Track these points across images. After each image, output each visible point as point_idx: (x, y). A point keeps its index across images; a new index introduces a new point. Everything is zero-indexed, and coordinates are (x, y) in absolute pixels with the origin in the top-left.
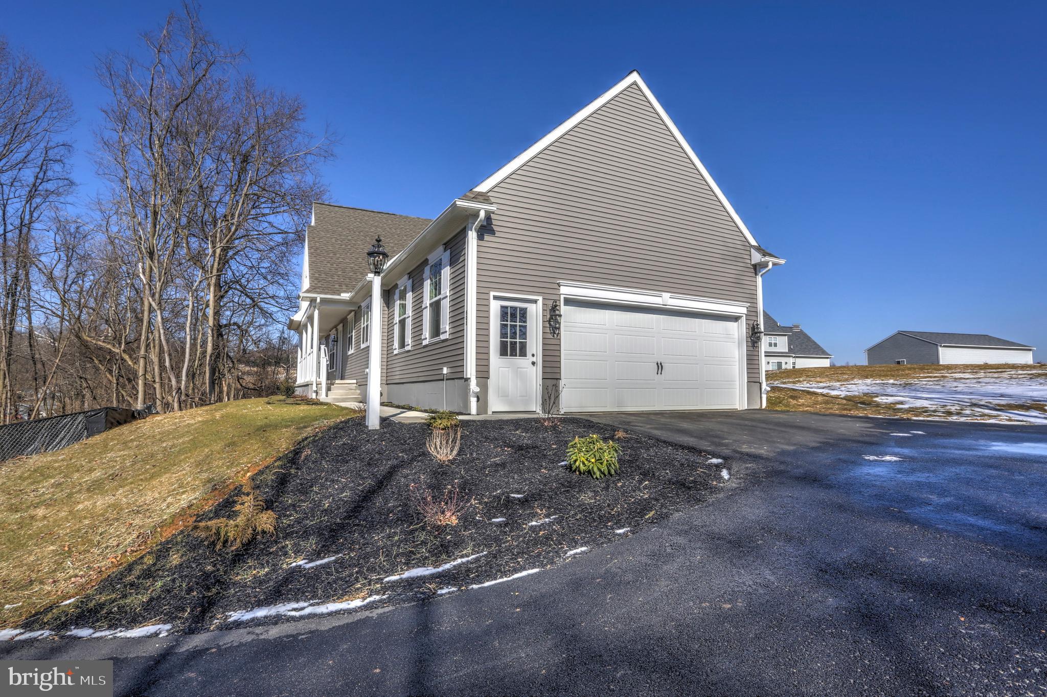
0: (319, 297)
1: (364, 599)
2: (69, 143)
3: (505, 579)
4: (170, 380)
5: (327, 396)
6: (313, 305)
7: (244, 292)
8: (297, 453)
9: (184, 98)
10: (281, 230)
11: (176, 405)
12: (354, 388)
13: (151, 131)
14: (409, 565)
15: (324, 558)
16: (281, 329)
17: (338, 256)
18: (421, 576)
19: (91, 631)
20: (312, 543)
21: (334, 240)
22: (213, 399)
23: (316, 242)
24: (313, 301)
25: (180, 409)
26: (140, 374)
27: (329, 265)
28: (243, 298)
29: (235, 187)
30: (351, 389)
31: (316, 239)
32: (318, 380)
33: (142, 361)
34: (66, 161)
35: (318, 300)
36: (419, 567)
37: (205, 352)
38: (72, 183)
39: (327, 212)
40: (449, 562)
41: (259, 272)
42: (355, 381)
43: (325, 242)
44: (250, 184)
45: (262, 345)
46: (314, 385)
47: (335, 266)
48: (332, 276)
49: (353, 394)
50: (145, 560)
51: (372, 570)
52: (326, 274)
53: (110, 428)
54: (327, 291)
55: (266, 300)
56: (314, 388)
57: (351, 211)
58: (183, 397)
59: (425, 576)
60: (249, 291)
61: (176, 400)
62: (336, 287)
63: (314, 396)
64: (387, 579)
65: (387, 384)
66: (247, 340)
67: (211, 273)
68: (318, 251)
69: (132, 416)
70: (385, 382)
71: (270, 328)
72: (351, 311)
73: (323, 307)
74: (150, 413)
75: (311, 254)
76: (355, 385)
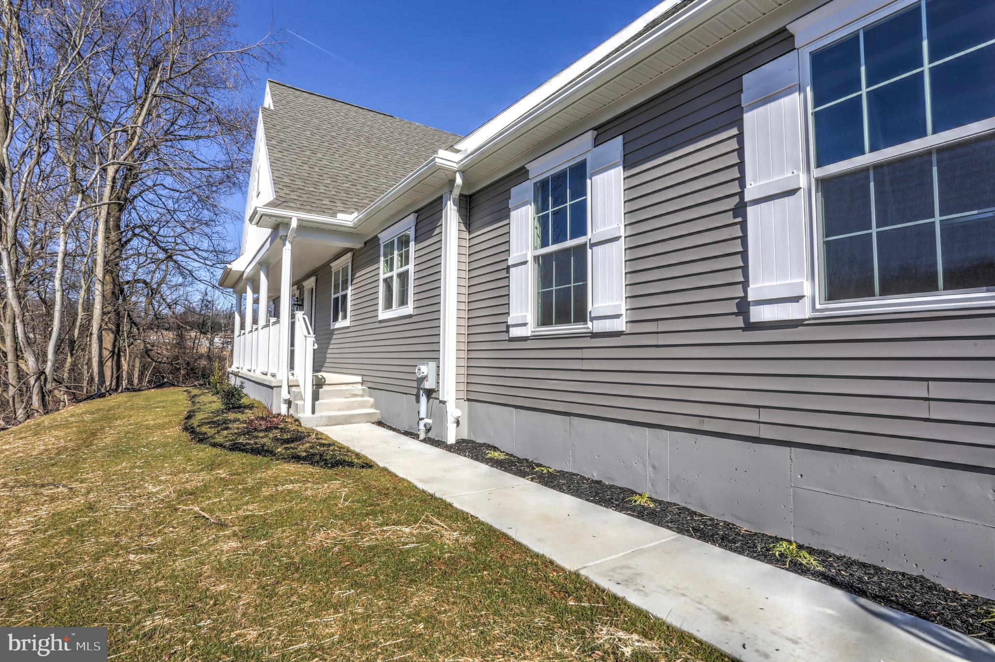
0: (295, 218)
5: (313, 412)
6: (282, 232)
7: (155, 241)
12: (360, 392)
16: (203, 291)
17: (320, 155)
21: (308, 133)
23: (280, 131)
24: (279, 227)
27: (306, 167)
28: (155, 249)
30: (355, 395)
31: (278, 128)
32: (291, 378)
35: (294, 224)
39: (291, 97)
41: (175, 216)
42: (359, 379)
43: (293, 133)
45: (179, 309)
46: (285, 389)
48: (315, 185)
49: (362, 405)
52: (304, 180)
54: (309, 208)
55: (184, 253)
56: (285, 394)
57: (330, 102)
60: (162, 239)
62: (324, 202)
63: (284, 410)
65: (468, 400)
66: (158, 302)
67: (101, 199)
68: (285, 145)
70: (463, 395)
71: (189, 289)
72: (345, 251)
73: (298, 239)
75: (271, 148)
76: (360, 386)
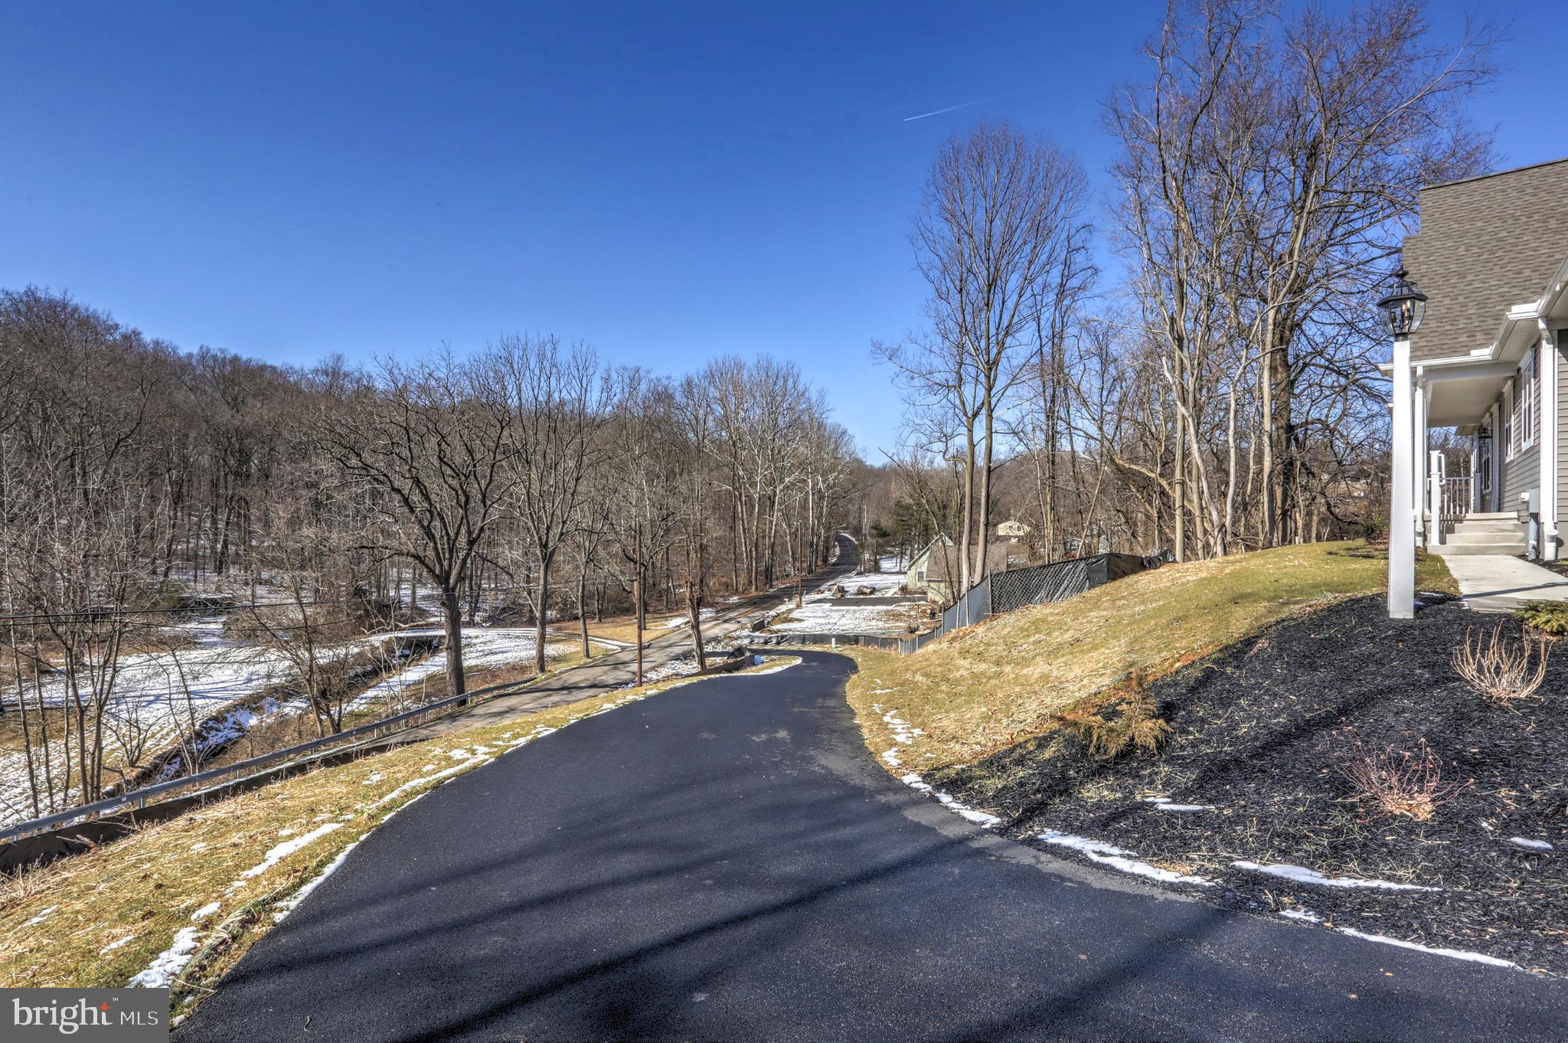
0: (1420, 366)
1: (1184, 874)
2: (1088, 223)
3: (1421, 948)
4: (1210, 514)
7: (1330, 368)
8: (1249, 642)
9: (1204, 102)
10: (1389, 248)
11: (1219, 549)
12: (1511, 528)
13: (1164, 172)
14: (1285, 855)
15: (1191, 803)
17: (1470, 278)
18: (1281, 877)
19: (951, 799)
20: (1187, 778)
22: (1275, 540)
23: (1421, 263)
25: (1225, 553)
26: (1177, 506)
27: (1447, 301)
29: (1299, 205)
30: (1503, 530)
31: (1421, 259)
32: (1426, 513)
33: (1178, 488)
34: (1088, 245)
35: (1420, 371)
36: (1302, 864)
37: (1262, 470)
38: (1096, 271)
39: (1449, 200)
40: (1356, 878)
43: (1441, 259)
44: (1316, 193)
46: (1419, 523)
47: (1461, 299)
48: (1454, 321)
49: (1505, 539)
50: (1029, 745)
51: (1229, 843)
53: (1114, 579)
54: (1437, 351)
55: (1370, 375)
56: (1419, 528)
58: (1229, 538)
59: (1288, 881)
61: (1219, 541)
62: (1460, 340)
63: (1419, 542)
64: (1237, 863)
69: (1141, 565)
73: (1433, 381)
74: (1166, 561)
76: (1514, 522)
